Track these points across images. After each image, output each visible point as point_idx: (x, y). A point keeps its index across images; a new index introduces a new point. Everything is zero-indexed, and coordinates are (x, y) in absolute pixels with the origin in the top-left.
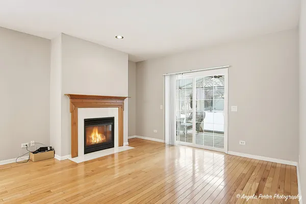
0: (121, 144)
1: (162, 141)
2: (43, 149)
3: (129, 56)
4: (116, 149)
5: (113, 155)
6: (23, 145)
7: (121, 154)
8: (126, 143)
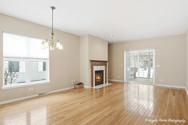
0: (106, 83)
1: (123, 81)
2: (80, 84)
3: (108, 42)
4: (104, 85)
5: (103, 88)
6: (72, 82)
7: (106, 87)
8: (107, 82)
